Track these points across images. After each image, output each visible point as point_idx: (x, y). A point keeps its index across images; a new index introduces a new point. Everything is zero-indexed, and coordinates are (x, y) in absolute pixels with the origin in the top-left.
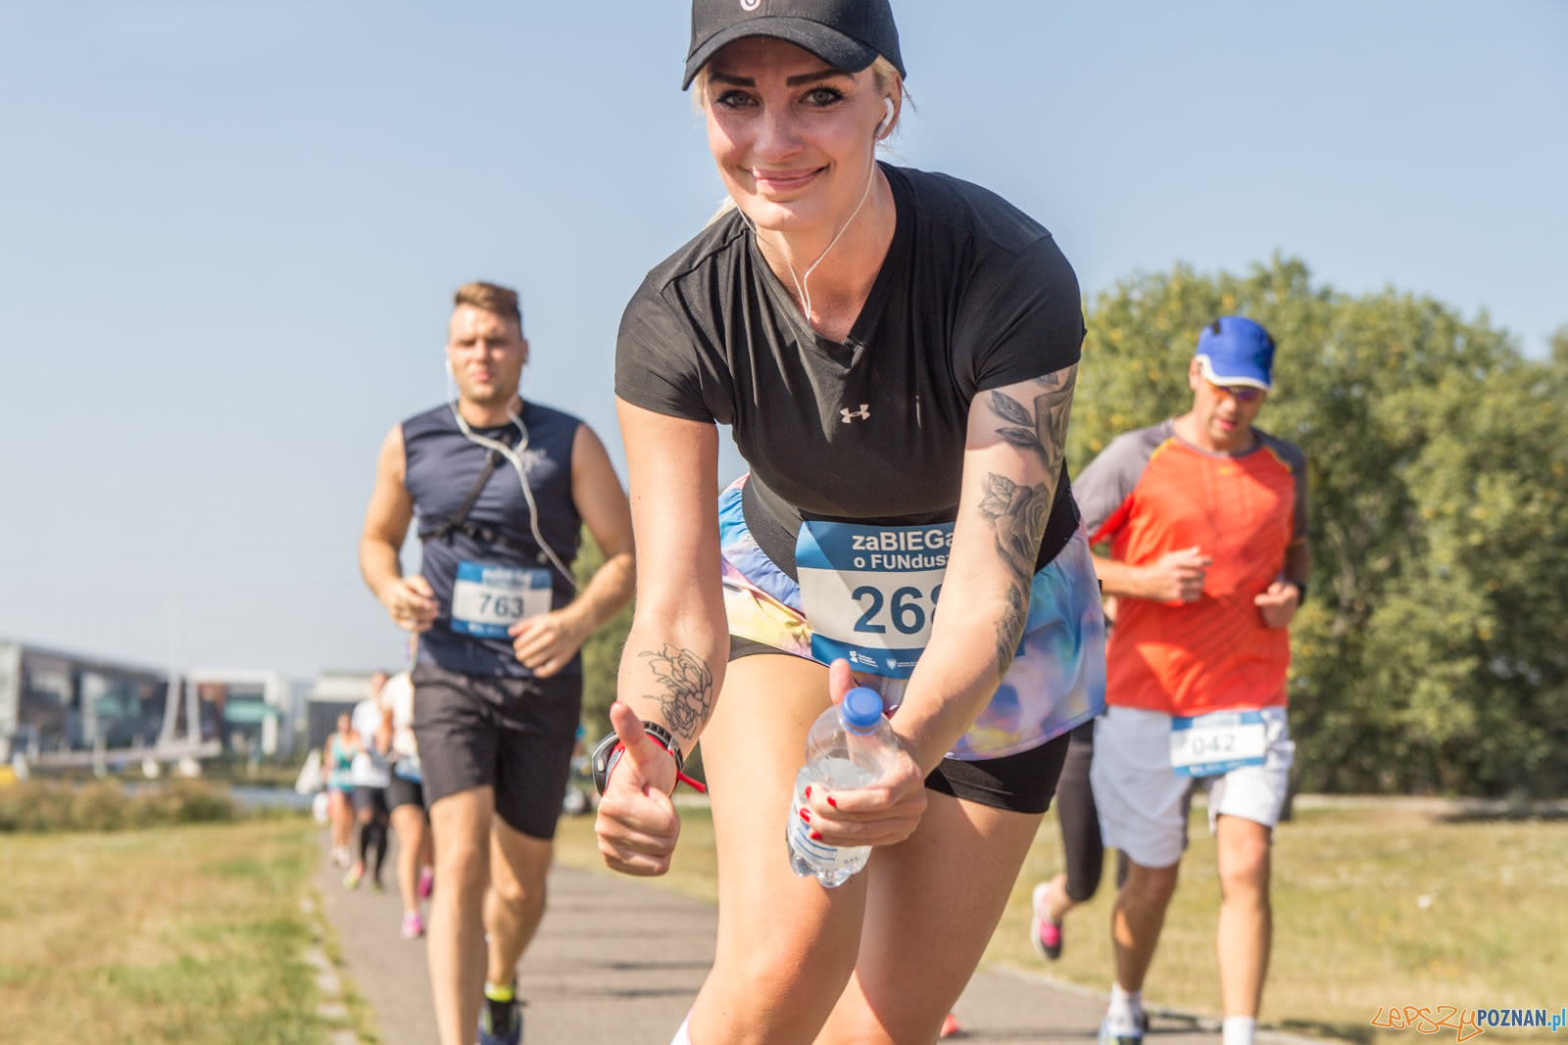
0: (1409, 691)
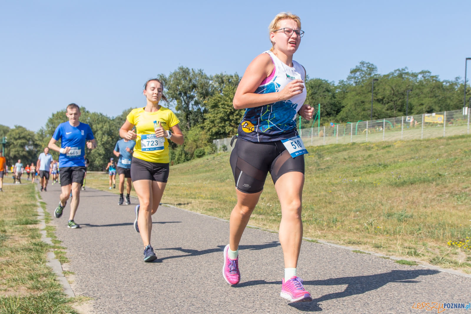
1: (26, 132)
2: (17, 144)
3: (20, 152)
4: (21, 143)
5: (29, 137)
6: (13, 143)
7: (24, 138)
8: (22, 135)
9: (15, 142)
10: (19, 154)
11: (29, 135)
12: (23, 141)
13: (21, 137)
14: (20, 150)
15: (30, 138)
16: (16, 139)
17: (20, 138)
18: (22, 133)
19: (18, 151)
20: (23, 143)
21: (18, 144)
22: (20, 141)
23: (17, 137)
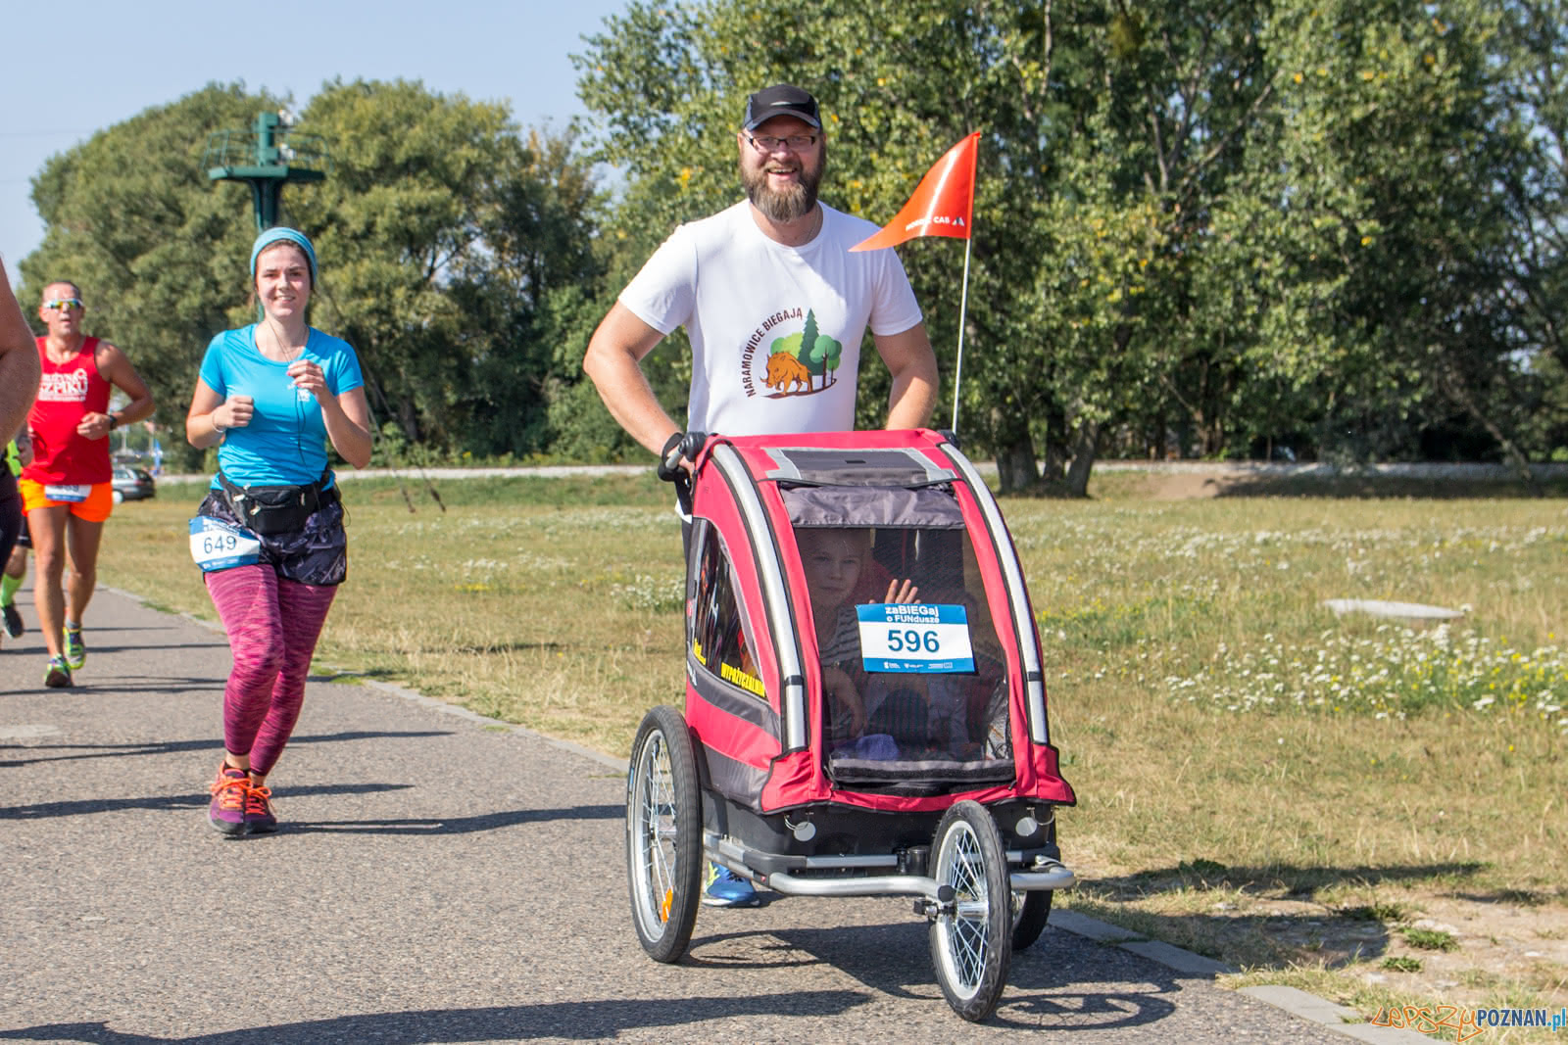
0: (1257, 320)
1: (435, 114)
2: (370, 229)
3: (400, 293)
4: (405, 211)
5: (465, 152)
6: (332, 218)
7: (421, 164)
8: (414, 139)
9: (352, 212)
10: (384, 313)
11: (461, 137)
12: (420, 192)
13: (400, 156)
14: (398, 282)
15: (472, 169)
16: (358, 182)
17: (388, 170)
18: (410, 120)
19: (374, 288)
20: (423, 211)
21: (381, 222)
22: (390, 197)
23: (368, 160)
